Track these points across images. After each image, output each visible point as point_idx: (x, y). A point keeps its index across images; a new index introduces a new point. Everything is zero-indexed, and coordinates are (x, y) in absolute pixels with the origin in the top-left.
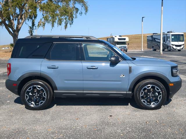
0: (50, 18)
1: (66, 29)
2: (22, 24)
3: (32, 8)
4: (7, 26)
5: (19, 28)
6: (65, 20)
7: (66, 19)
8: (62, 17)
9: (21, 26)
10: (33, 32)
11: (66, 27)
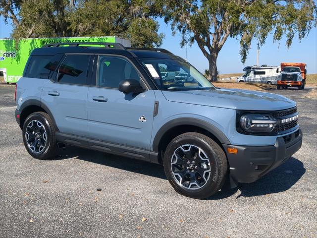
0: (259, 29)
1: (288, 46)
2: (225, 40)
3: (233, 14)
4: (201, 44)
5: (219, 46)
6: (288, 32)
7: (290, 28)
8: (283, 27)
9: (222, 43)
10: (247, 53)
11: (289, 43)
